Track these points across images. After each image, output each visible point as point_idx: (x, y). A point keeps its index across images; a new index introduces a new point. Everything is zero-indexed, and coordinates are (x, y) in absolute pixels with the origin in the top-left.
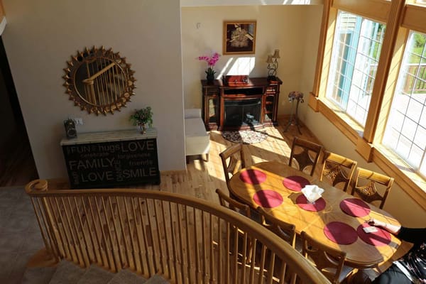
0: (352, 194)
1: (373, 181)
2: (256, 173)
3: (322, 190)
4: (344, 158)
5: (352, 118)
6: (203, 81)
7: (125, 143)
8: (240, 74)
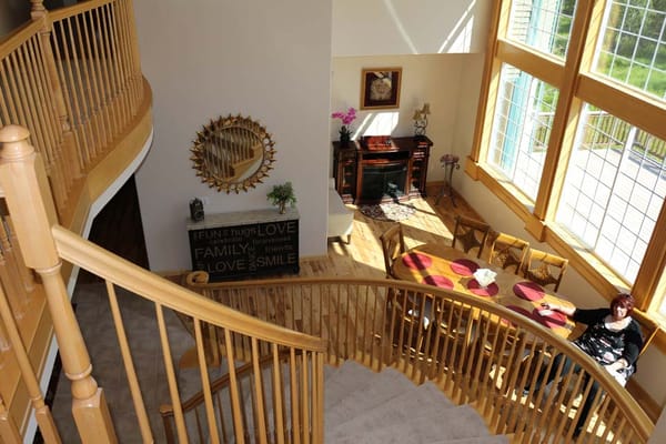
0: (525, 277)
1: (547, 263)
2: (421, 257)
3: (495, 274)
4: (514, 239)
5: (519, 190)
6: (334, 143)
7: (263, 226)
8: (380, 134)
